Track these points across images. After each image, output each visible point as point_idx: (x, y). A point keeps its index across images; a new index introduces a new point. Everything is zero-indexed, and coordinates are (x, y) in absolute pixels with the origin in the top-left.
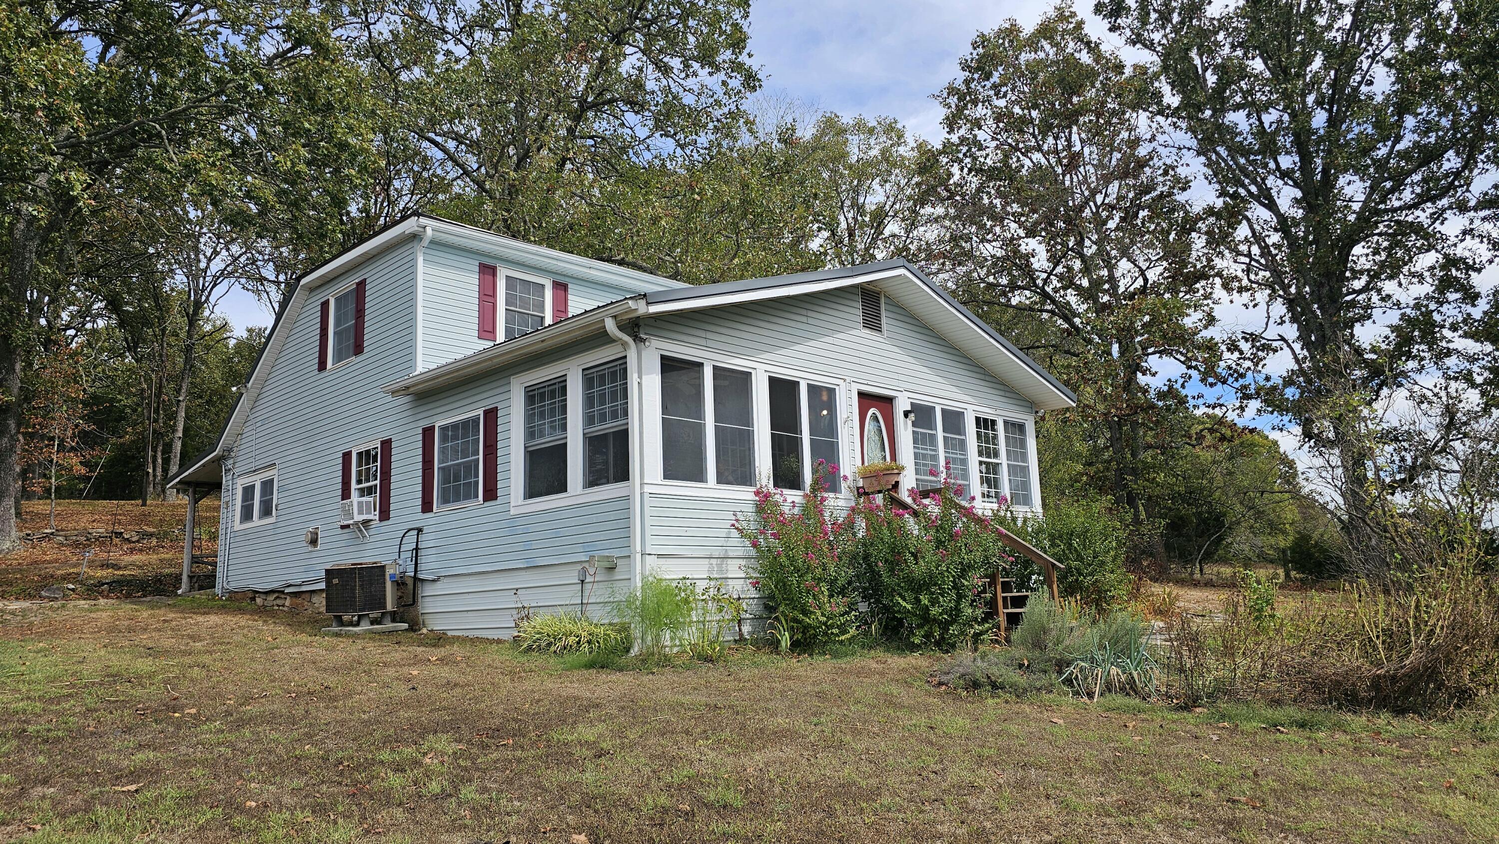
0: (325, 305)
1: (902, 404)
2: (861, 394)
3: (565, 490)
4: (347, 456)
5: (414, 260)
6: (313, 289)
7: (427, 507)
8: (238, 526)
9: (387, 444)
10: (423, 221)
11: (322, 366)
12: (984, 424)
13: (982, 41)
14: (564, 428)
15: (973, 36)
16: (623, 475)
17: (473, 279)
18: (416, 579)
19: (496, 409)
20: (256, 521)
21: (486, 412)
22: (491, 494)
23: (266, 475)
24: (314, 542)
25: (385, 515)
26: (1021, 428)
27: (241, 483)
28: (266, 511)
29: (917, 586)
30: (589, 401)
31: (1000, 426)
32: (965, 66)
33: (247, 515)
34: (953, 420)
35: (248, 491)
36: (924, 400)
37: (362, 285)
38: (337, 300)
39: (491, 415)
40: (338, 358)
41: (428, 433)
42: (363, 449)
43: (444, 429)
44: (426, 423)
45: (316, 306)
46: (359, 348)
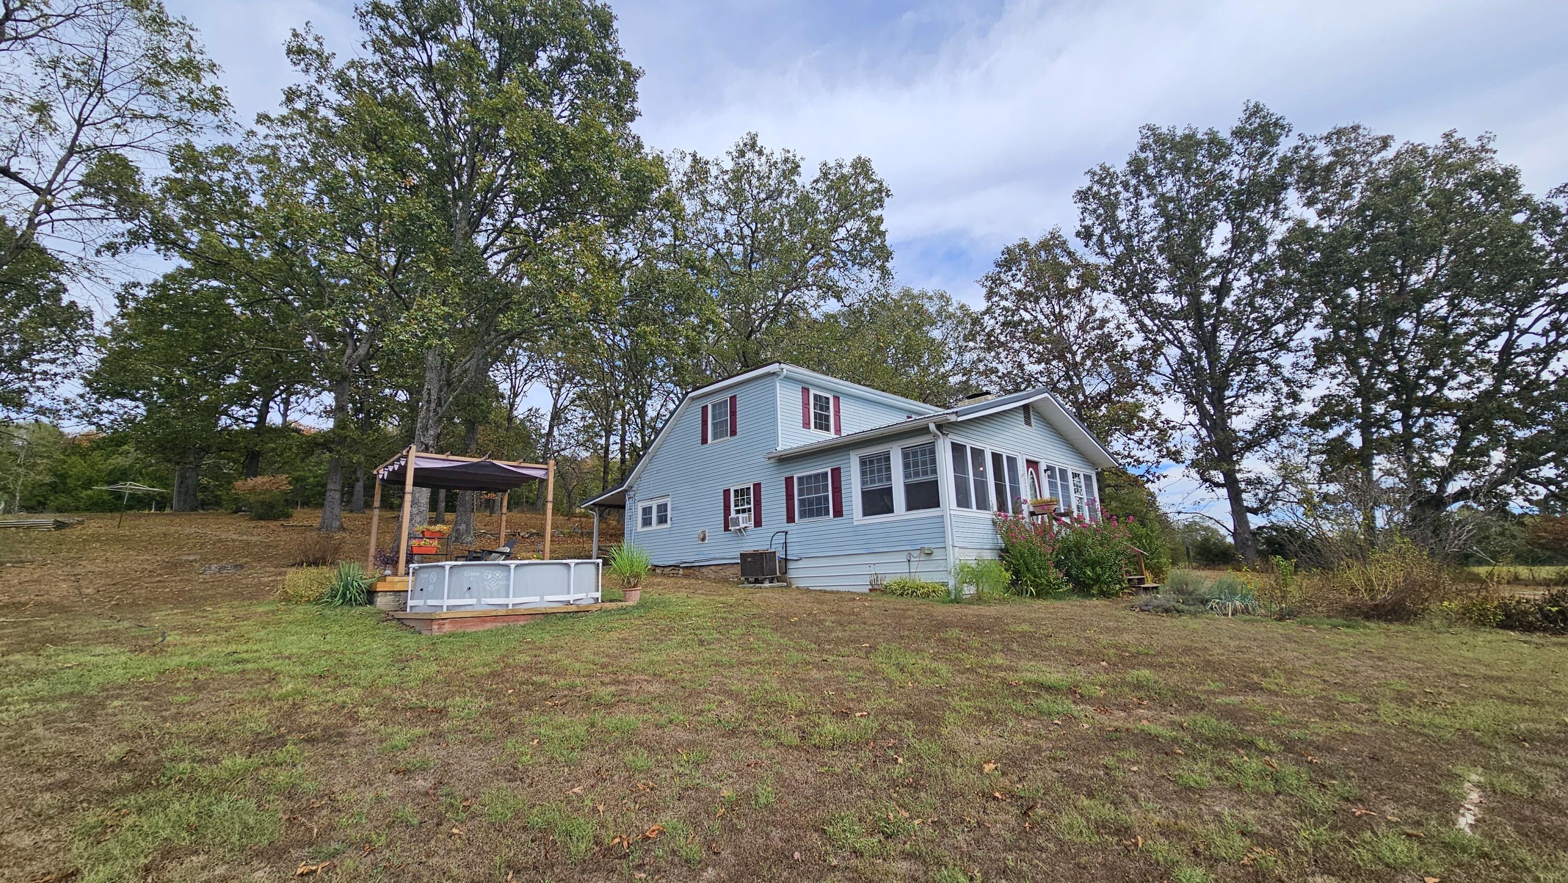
0: (705, 409)
1: (1043, 467)
2: (1028, 461)
3: (892, 511)
4: (727, 493)
5: (775, 389)
6: (693, 399)
7: (790, 519)
8: (640, 528)
9: (757, 486)
10: (783, 366)
11: (704, 441)
12: (1075, 475)
13: (1009, 251)
14: (889, 478)
15: (1003, 248)
16: (937, 504)
17: (799, 395)
18: (786, 560)
19: (839, 469)
20: (654, 526)
21: (832, 470)
22: (838, 513)
23: (661, 501)
24: (703, 539)
25: (758, 523)
26: (1090, 477)
27: (640, 506)
28: (662, 520)
29: (1093, 564)
30: (906, 466)
31: (1082, 477)
32: (998, 265)
33: (647, 522)
34: (1063, 472)
35: (647, 511)
36: (1052, 464)
37: (733, 399)
38: (714, 406)
39: (836, 472)
40: (715, 437)
41: (789, 481)
42: (739, 487)
43: (800, 479)
44: (788, 475)
45: (697, 408)
46: (734, 433)
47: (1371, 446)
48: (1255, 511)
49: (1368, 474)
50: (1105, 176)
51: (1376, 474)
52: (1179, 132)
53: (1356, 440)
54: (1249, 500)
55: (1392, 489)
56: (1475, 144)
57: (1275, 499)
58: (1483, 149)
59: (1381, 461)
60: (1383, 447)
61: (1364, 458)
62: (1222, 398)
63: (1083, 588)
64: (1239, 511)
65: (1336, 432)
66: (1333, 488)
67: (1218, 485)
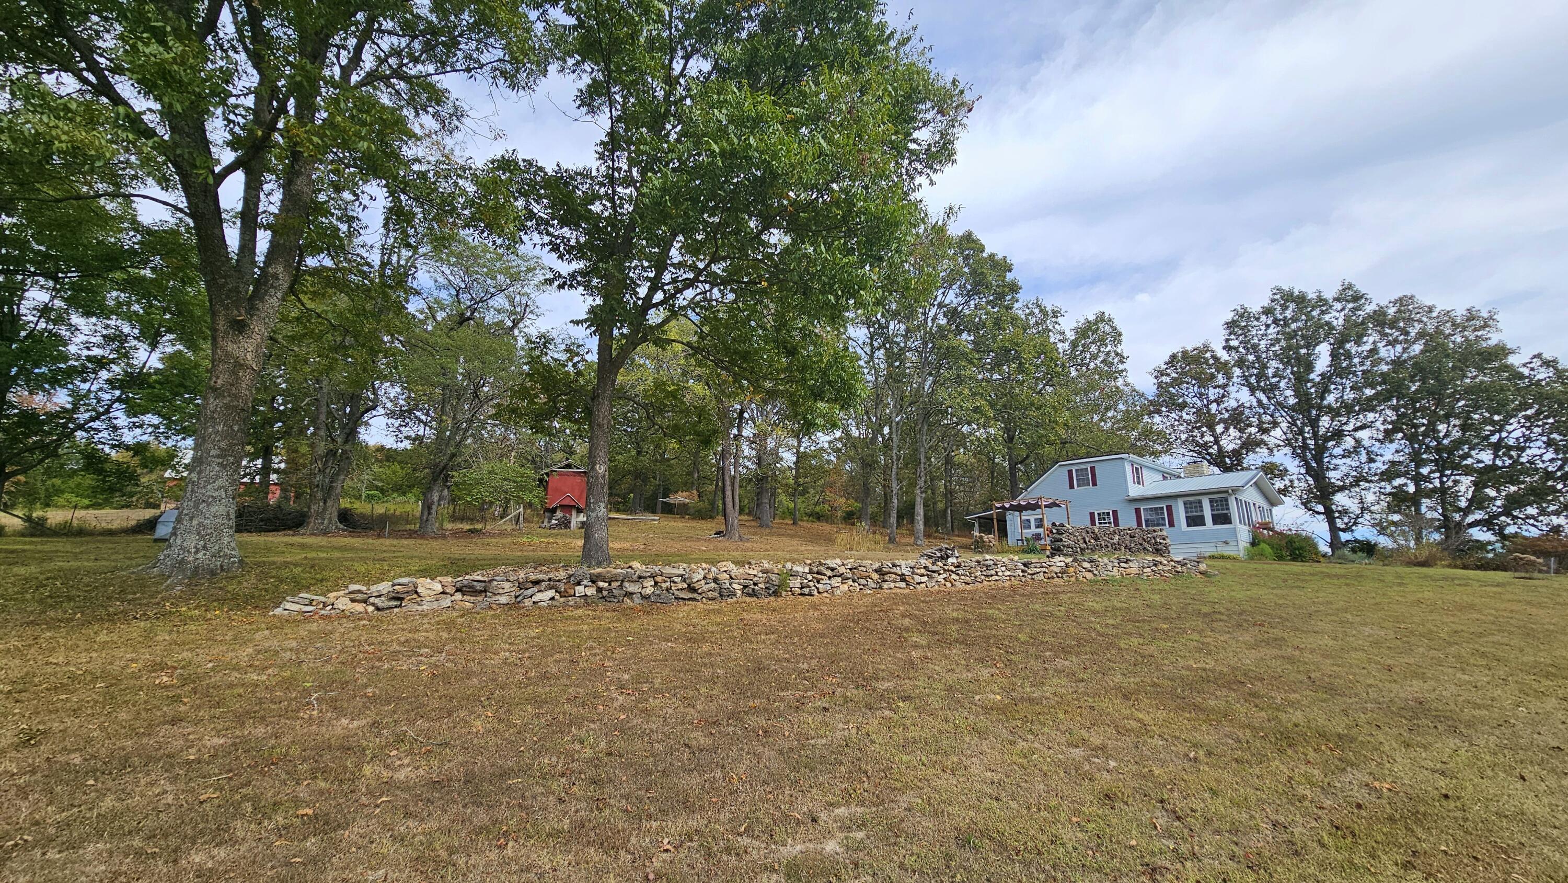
0: (1070, 472)
1: (1258, 506)
2: (1253, 504)
3: (1205, 525)
4: (1092, 513)
5: (1120, 466)
6: (1061, 466)
9: (1115, 513)
10: (1129, 455)
11: (1072, 487)
14: (1202, 511)
16: (1231, 523)
17: (1131, 468)
19: (1171, 506)
21: (1166, 507)
22: (1172, 524)
23: (1038, 517)
30: (1212, 507)
36: (1260, 505)
37: (1092, 468)
38: (1078, 470)
39: (1169, 508)
40: (1080, 486)
41: (1137, 510)
42: (1101, 512)
43: (1144, 509)
44: (1137, 507)
45: (1066, 469)
46: (1094, 484)
47: (1421, 493)
48: (1344, 530)
49: (1418, 510)
50: (1244, 314)
51: (1423, 509)
52: (1296, 293)
53: (1411, 488)
54: (1339, 524)
55: (1433, 519)
56: (1486, 315)
57: (1355, 524)
58: (1491, 318)
59: (1426, 503)
60: (1429, 494)
61: (1415, 500)
62: (1322, 458)
63: (1295, 558)
64: (1334, 530)
65: (1398, 482)
66: (1396, 517)
67: (1318, 513)
